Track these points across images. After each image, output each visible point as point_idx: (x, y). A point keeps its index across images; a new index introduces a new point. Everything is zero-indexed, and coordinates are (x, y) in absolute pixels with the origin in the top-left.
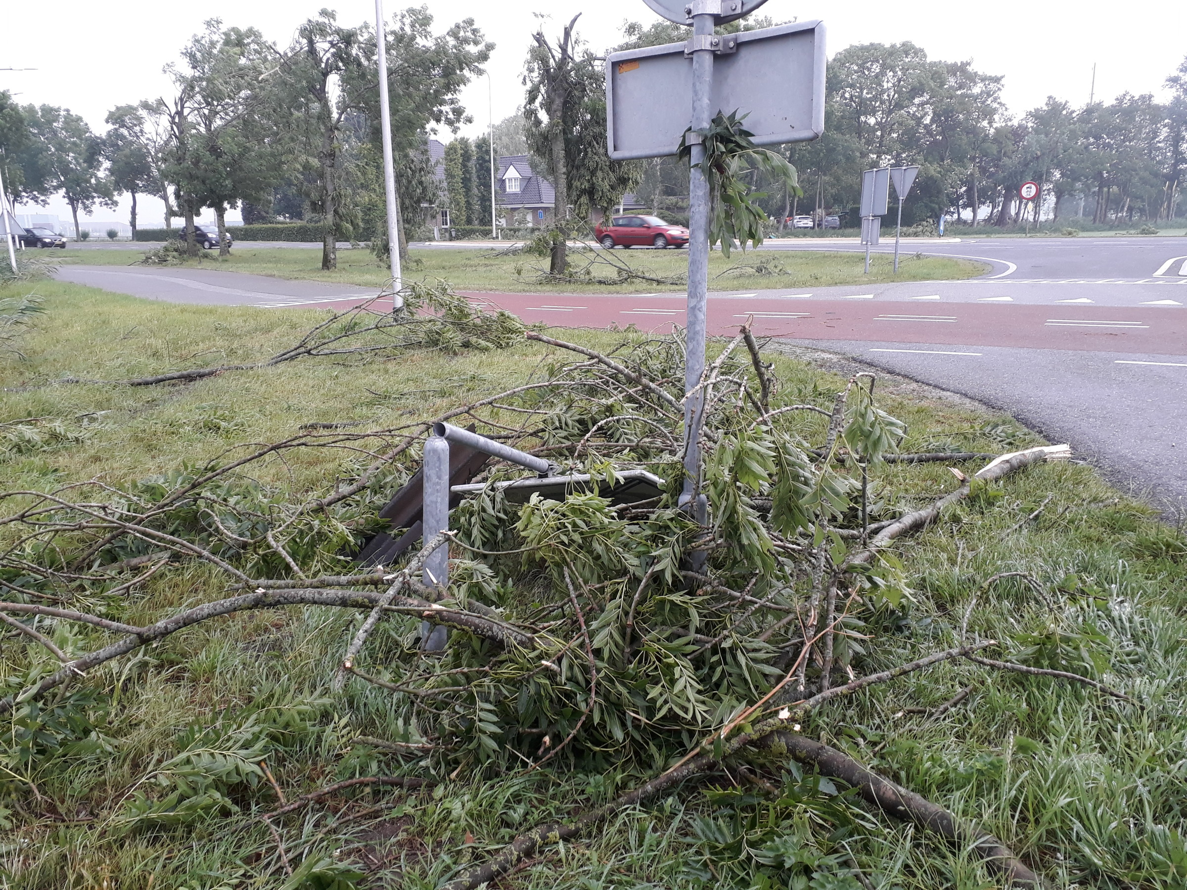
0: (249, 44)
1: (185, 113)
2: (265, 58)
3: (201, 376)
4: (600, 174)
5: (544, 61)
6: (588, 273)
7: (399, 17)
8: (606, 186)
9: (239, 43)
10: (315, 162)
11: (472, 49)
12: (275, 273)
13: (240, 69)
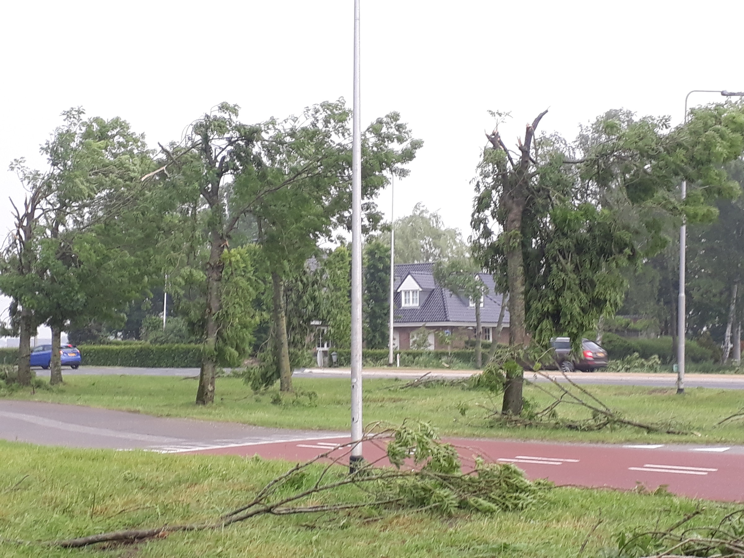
0: (113, 136)
1: (36, 215)
2: (131, 152)
3: (141, 538)
4: (567, 294)
5: (500, 164)
6: (554, 415)
7: (311, 112)
8: (577, 310)
9: (103, 135)
10: (200, 275)
11: (396, 147)
12: (140, 408)
13: (105, 166)
